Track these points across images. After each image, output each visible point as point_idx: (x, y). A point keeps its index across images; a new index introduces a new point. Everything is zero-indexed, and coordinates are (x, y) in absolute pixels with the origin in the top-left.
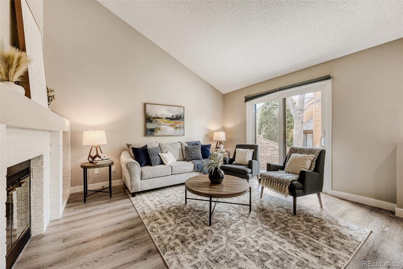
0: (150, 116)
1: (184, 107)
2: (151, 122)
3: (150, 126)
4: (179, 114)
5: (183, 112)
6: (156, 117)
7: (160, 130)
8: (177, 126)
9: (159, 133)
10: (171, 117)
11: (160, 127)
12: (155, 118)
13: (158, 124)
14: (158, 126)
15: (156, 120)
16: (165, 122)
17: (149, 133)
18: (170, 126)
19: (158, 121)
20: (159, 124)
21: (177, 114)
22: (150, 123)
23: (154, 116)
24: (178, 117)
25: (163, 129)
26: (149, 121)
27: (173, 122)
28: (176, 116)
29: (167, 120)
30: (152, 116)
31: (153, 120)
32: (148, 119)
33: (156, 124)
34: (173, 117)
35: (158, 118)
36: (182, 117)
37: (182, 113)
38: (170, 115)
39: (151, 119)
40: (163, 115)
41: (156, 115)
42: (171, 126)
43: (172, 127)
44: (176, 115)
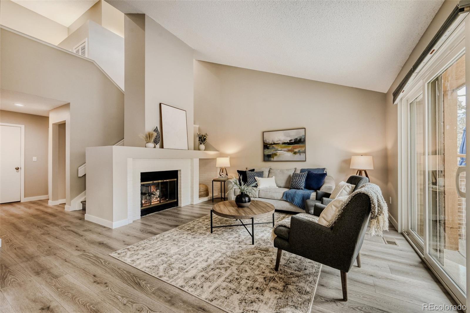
0: (267, 143)
1: (305, 129)
2: (268, 148)
3: (267, 152)
4: (298, 137)
5: (304, 134)
6: (273, 143)
7: (277, 156)
8: (296, 150)
9: (275, 158)
10: (289, 142)
11: (277, 152)
12: (271, 144)
13: (274, 150)
14: (275, 152)
15: (273, 146)
16: (281, 147)
17: (266, 158)
18: (287, 151)
19: (275, 147)
20: (276, 149)
21: (296, 137)
22: (267, 149)
23: (271, 142)
24: (297, 140)
25: (279, 154)
26: (266, 148)
27: (290, 147)
28: (295, 140)
29: (283, 145)
30: (269, 142)
31: (270, 146)
32: (266, 146)
33: (273, 150)
34: (291, 141)
35: (274, 144)
36: (302, 140)
37: (303, 135)
38: (287, 140)
39: (268, 146)
40: (280, 140)
41: (273, 141)
42: (289, 151)
43: (290, 152)
44: (294, 138)
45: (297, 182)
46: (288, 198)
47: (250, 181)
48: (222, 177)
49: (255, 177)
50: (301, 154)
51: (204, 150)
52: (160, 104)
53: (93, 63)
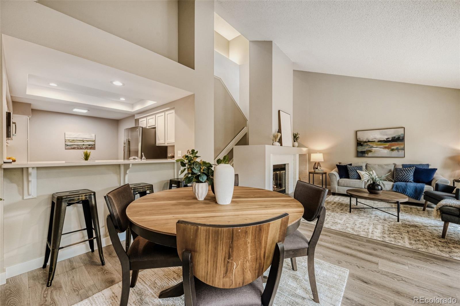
0: (361, 141)
1: (404, 128)
2: (362, 145)
3: (360, 149)
4: (397, 135)
5: (404, 133)
6: (367, 141)
7: (372, 152)
8: (393, 148)
9: (370, 154)
10: (386, 140)
11: (372, 149)
12: (366, 142)
13: (369, 147)
14: (369, 149)
15: (367, 144)
16: (377, 145)
17: (360, 154)
18: (383, 148)
19: (370, 144)
20: (370, 146)
21: (394, 136)
22: (360, 147)
23: (365, 140)
24: (395, 138)
25: (375, 151)
26: (359, 145)
27: (387, 145)
28: (392, 138)
29: (379, 143)
30: (363, 140)
31: (364, 144)
32: (359, 143)
33: (368, 147)
34: (389, 139)
35: (369, 141)
36: (401, 138)
37: (402, 134)
38: (384, 138)
39: (362, 143)
40: (375, 138)
41: (367, 139)
42: (385, 148)
43: (387, 149)
44: (392, 137)
45: (405, 176)
46: (399, 189)
47: (352, 174)
48: (319, 170)
49: (357, 171)
50: (400, 151)
51: (297, 147)
52: (279, 111)
53: (219, 80)
